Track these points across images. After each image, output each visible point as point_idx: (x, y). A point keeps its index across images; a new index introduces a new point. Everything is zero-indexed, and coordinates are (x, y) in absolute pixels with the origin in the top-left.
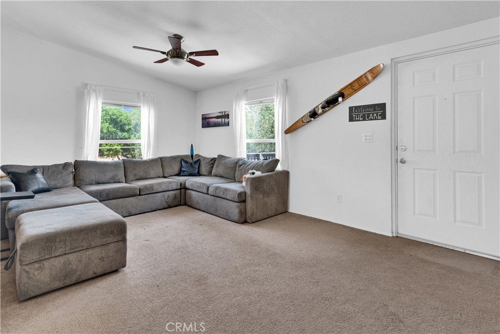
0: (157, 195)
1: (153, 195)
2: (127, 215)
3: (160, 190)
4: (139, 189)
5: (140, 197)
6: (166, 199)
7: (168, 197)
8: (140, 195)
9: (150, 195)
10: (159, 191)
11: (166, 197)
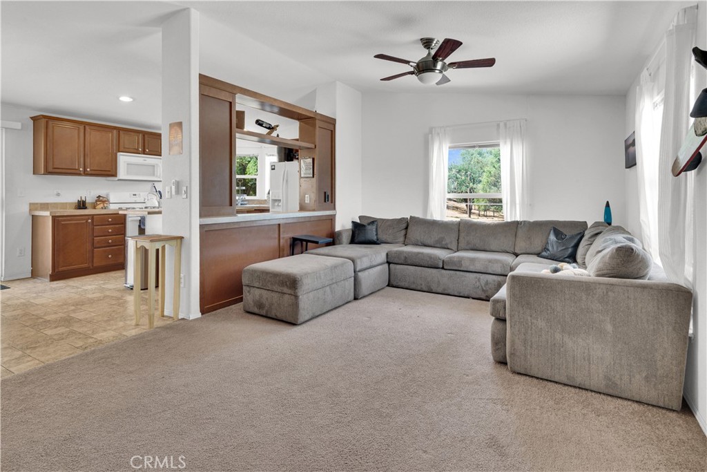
0: (468, 274)
1: (461, 273)
2: (426, 289)
3: (471, 268)
4: (443, 261)
5: (443, 271)
6: (483, 285)
7: (487, 283)
8: (443, 268)
9: (458, 272)
10: (471, 270)
11: (483, 283)
